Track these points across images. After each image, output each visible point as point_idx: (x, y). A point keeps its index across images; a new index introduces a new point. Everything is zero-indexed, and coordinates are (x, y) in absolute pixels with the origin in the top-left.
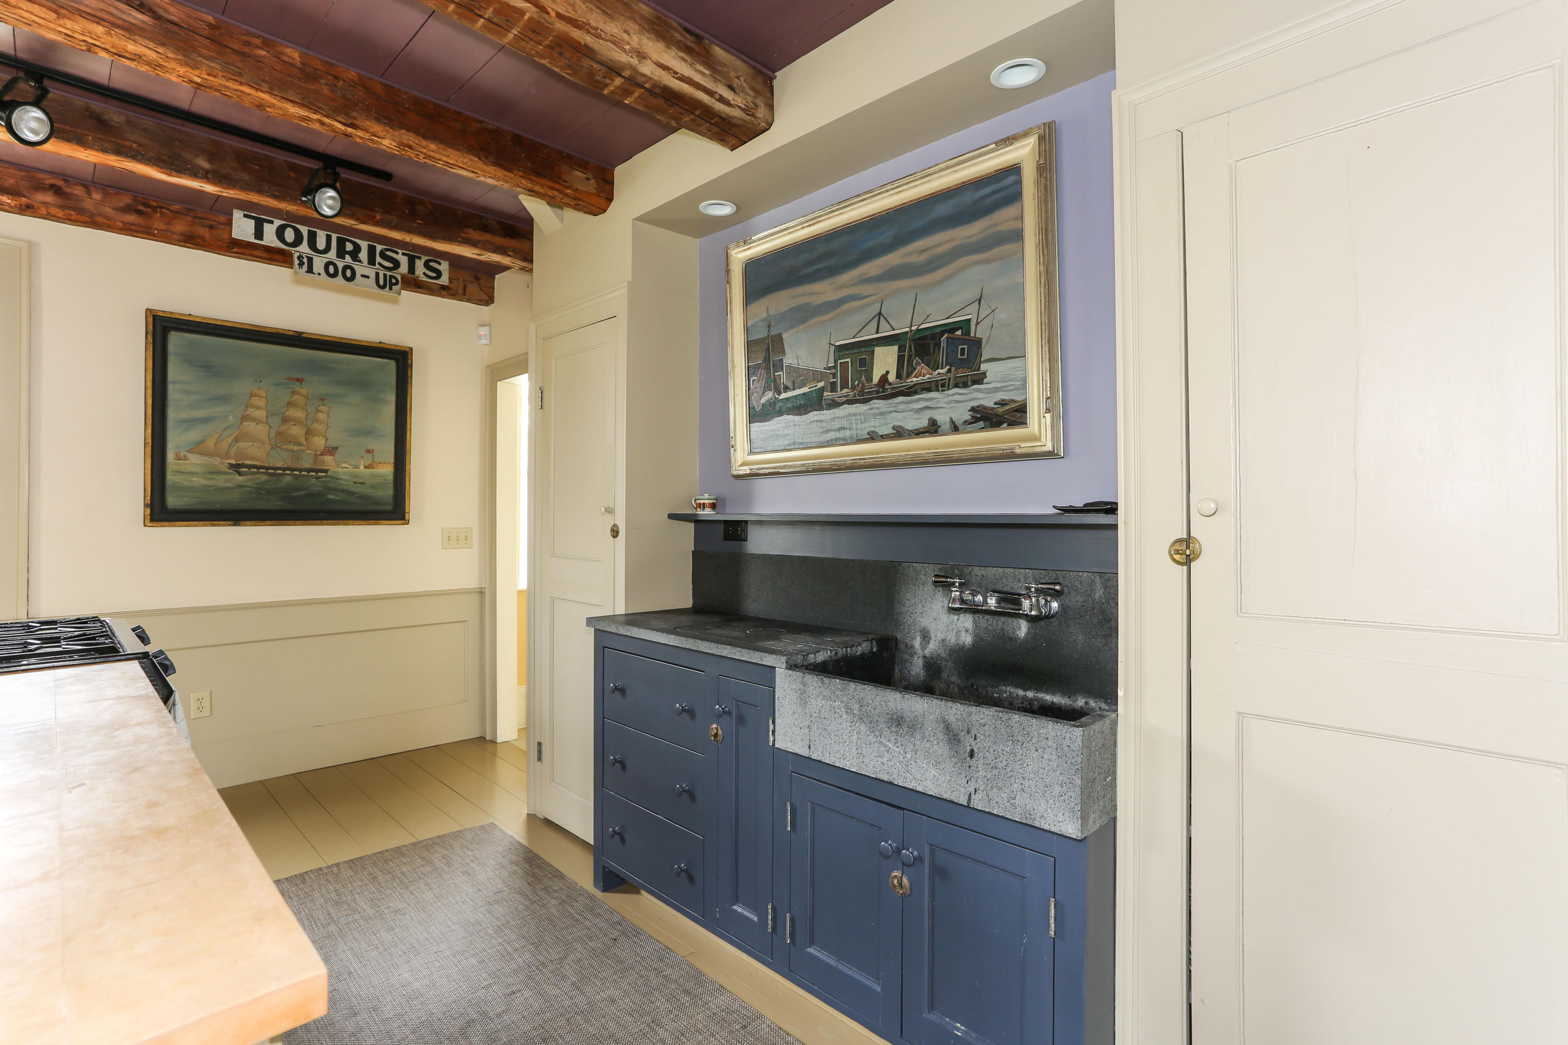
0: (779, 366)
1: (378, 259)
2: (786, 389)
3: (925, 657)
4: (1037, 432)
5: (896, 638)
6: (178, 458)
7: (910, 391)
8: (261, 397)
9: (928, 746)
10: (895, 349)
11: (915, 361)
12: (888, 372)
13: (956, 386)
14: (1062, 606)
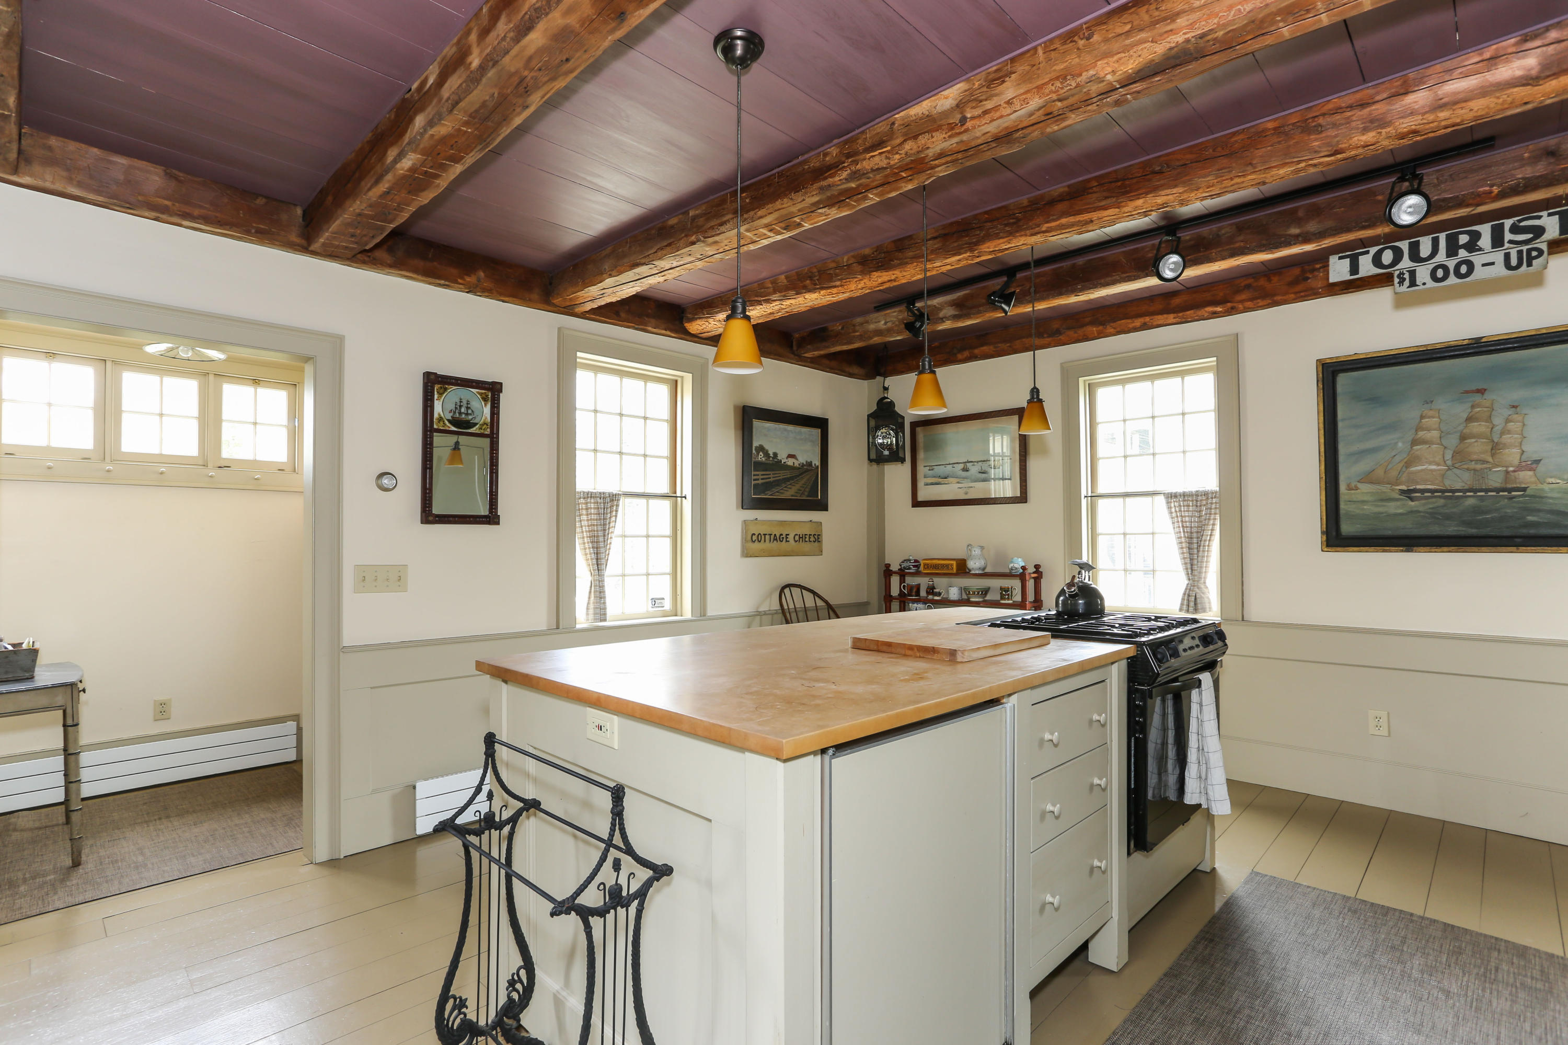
1: (1508, 237)
6: (1349, 488)
8: (1433, 418)
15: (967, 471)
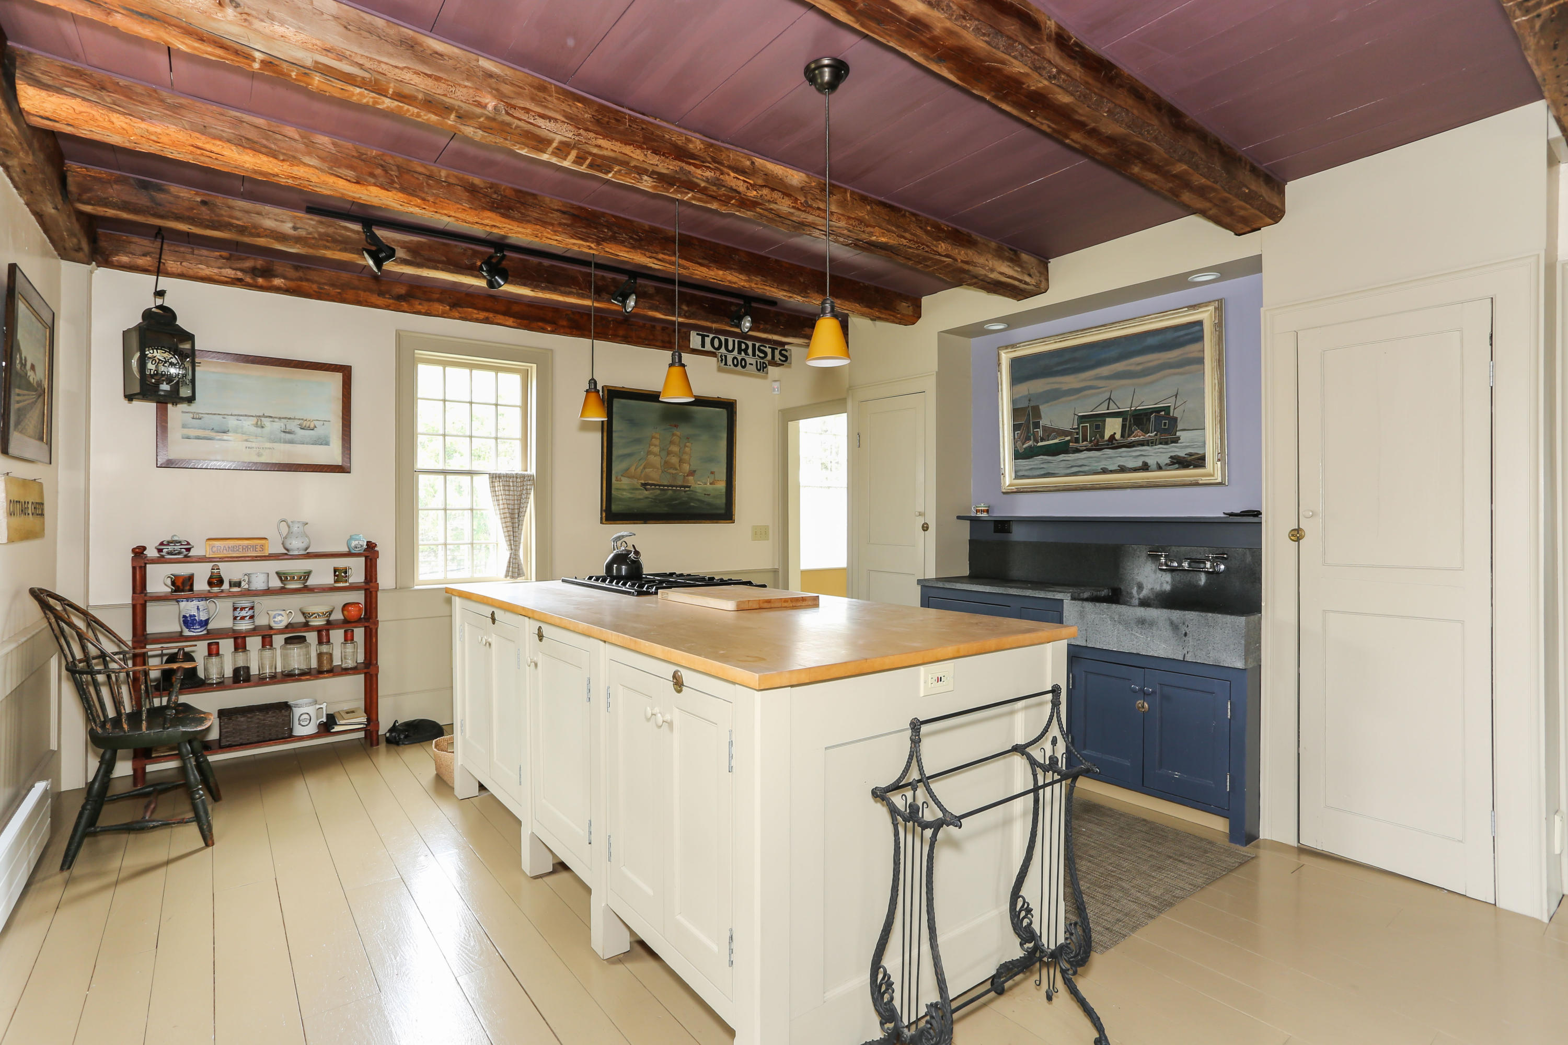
0: (1037, 425)
1: (757, 352)
2: (1042, 440)
3: (1139, 599)
4: (1212, 472)
5: (1121, 589)
6: (618, 479)
7: (1130, 445)
8: (657, 438)
9: (1160, 633)
10: (1121, 419)
11: (1133, 428)
12: (1115, 433)
13: (1161, 443)
14: (1227, 568)
15: (262, 427)
